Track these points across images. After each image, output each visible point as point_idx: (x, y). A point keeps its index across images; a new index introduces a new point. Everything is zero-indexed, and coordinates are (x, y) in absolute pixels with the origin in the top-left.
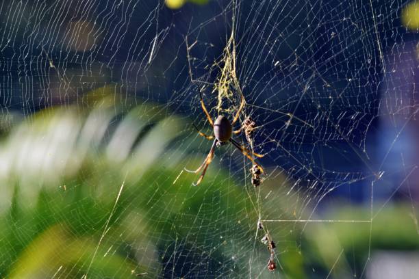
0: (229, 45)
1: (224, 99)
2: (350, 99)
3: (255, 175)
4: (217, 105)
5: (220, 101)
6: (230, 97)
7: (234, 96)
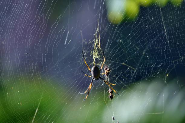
0: (97, 33)
1: (96, 59)
2: (157, 57)
3: (111, 94)
4: (93, 62)
5: (94, 60)
6: (99, 58)
7: (101, 57)
